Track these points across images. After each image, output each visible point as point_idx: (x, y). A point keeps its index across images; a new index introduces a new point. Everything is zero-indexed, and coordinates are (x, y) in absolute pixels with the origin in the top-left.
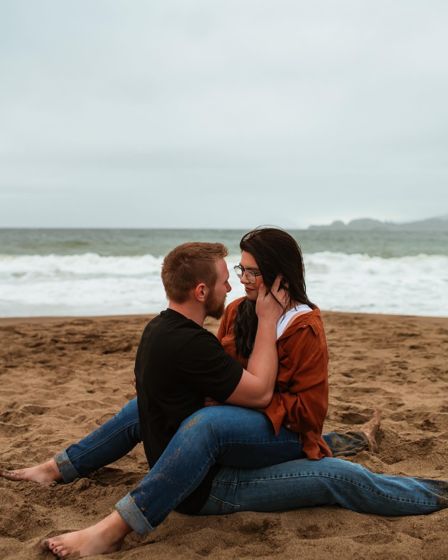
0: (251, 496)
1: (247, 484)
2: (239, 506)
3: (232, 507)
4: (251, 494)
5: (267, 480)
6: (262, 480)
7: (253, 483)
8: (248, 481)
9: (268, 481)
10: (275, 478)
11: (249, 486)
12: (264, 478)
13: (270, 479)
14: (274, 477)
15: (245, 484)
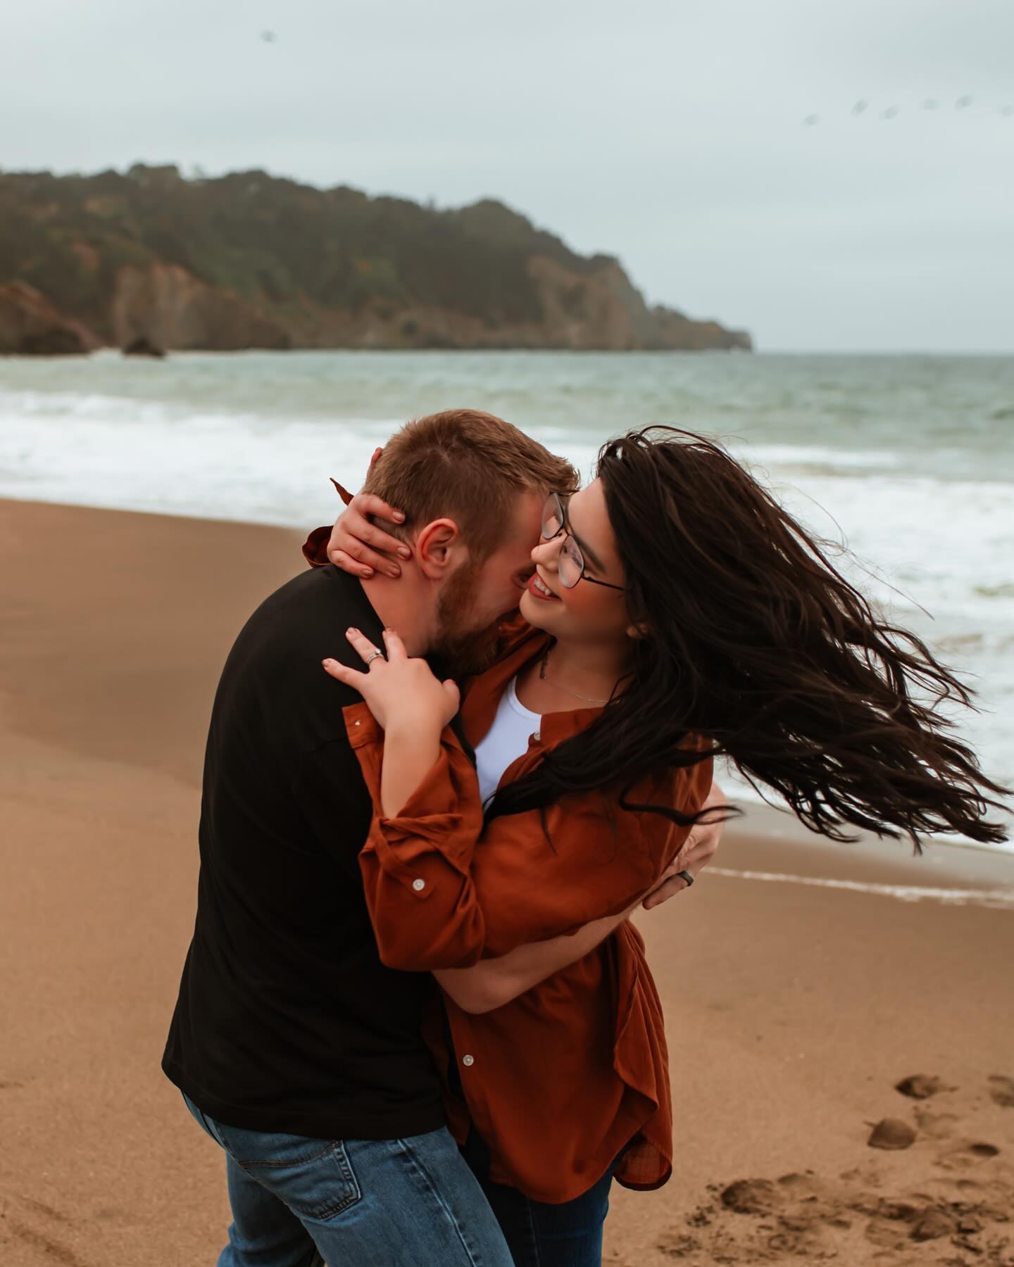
0: (404, 1213)
1: (427, 1188)
2: (360, 1197)
3: (348, 1177)
4: (408, 1210)
5: (460, 1237)
6: (455, 1221)
7: (438, 1202)
8: (434, 1186)
9: (459, 1242)
10: (471, 1258)
11: (425, 1196)
12: (462, 1227)
13: (465, 1244)
14: (474, 1253)
15: (424, 1181)
